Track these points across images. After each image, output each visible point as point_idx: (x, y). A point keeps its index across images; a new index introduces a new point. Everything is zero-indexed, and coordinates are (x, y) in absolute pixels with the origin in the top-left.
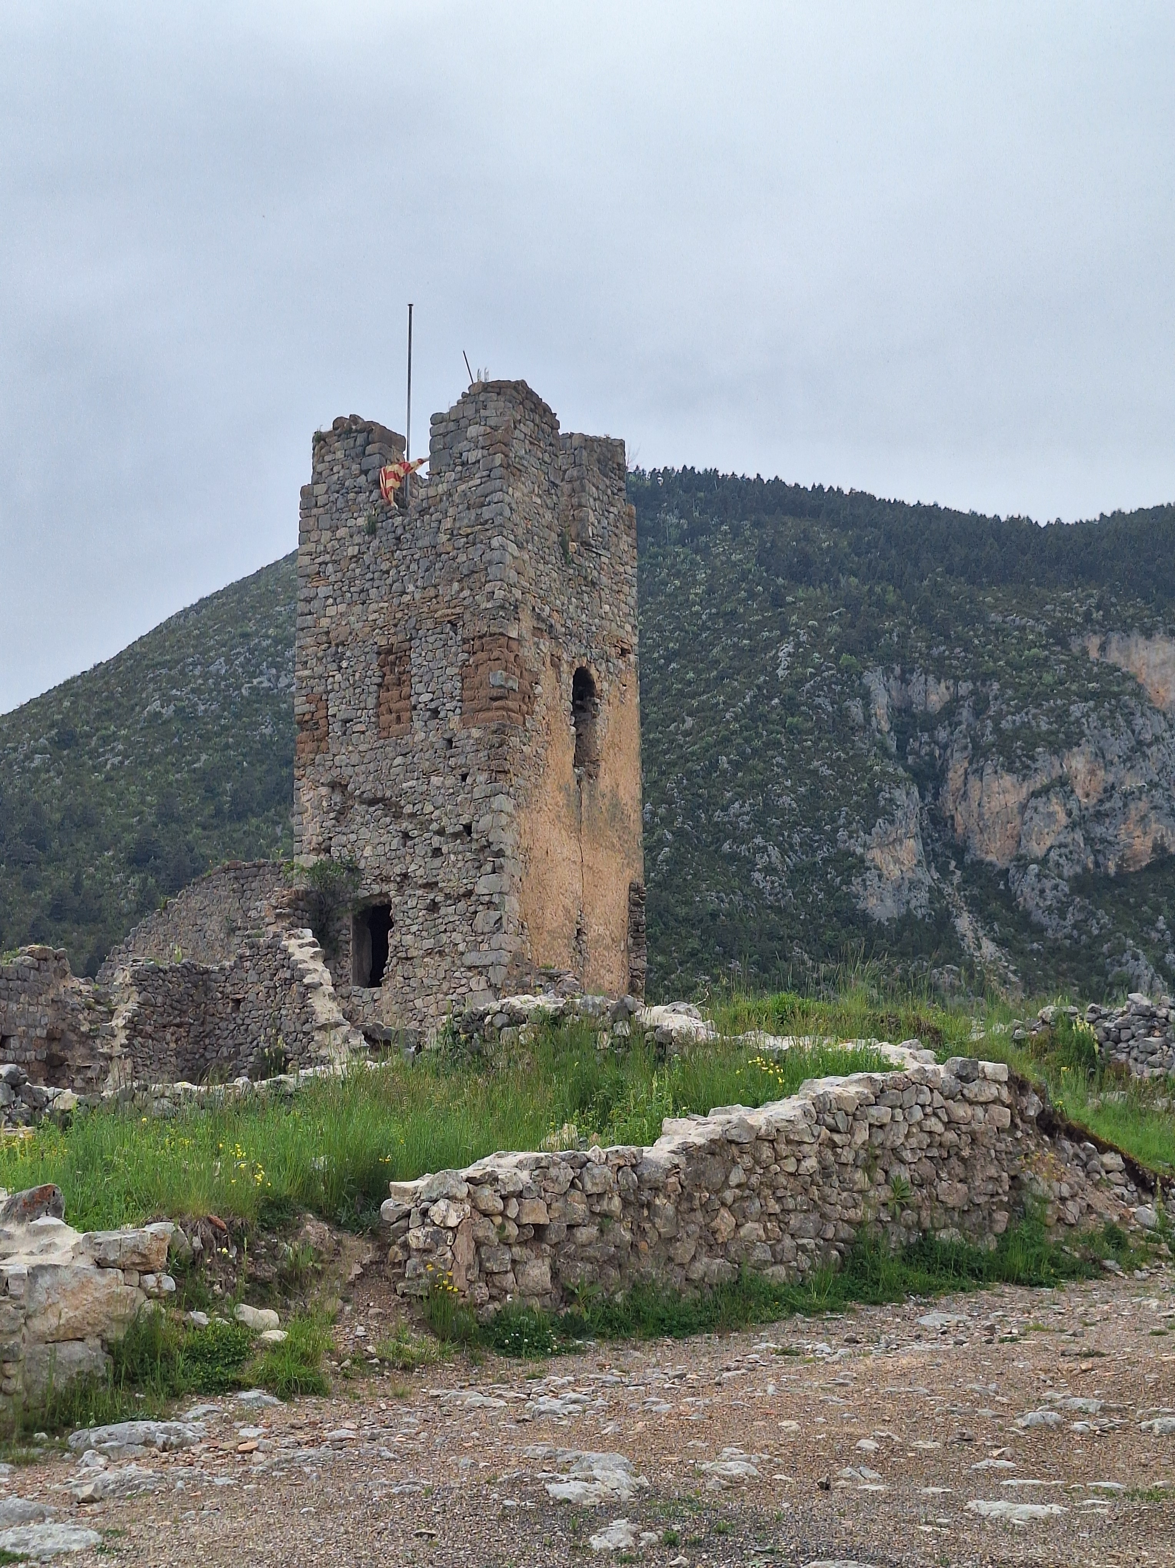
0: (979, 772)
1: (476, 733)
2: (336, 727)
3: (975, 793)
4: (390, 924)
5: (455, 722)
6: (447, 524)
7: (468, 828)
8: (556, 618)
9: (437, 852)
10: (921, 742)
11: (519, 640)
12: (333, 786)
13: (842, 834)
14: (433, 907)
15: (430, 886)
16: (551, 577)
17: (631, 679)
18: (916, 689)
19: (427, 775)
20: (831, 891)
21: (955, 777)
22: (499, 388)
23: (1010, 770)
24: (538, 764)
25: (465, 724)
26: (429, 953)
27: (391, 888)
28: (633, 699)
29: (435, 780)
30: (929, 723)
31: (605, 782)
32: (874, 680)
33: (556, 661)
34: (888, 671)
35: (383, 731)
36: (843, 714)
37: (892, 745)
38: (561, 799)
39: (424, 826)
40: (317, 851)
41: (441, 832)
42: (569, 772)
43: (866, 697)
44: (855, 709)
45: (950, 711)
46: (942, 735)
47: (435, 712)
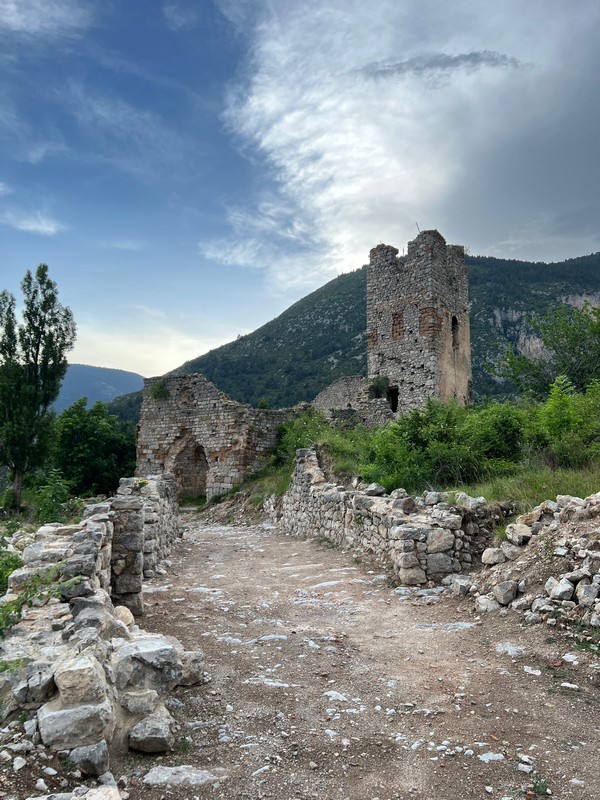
0: (529, 338)
1: (424, 338)
2: (380, 337)
3: (527, 345)
4: (398, 394)
5: (418, 334)
6: (414, 275)
7: (423, 366)
8: (446, 302)
9: (413, 373)
10: (511, 330)
11: (437, 309)
12: (379, 354)
13: (487, 358)
14: (412, 389)
15: (410, 383)
16: (445, 289)
17: (468, 319)
18: (509, 315)
19: (409, 351)
20: (484, 374)
21: (521, 340)
22: (429, 232)
23: (538, 337)
24: (443, 346)
25: (421, 335)
26: (411, 403)
27: (398, 384)
28: (468, 324)
29: (412, 352)
30: (513, 324)
31: (461, 350)
32: (497, 313)
33: (447, 315)
34: (501, 310)
35: (394, 338)
36: (487, 322)
37: (502, 331)
38: (449, 356)
39: (408, 366)
40: (375, 373)
41: (414, 367)
42: (451, 349)
43: (494, 317)
44: (491, 320)
45: (520, 320)
46: (518, 328)
47: (411, 332)
